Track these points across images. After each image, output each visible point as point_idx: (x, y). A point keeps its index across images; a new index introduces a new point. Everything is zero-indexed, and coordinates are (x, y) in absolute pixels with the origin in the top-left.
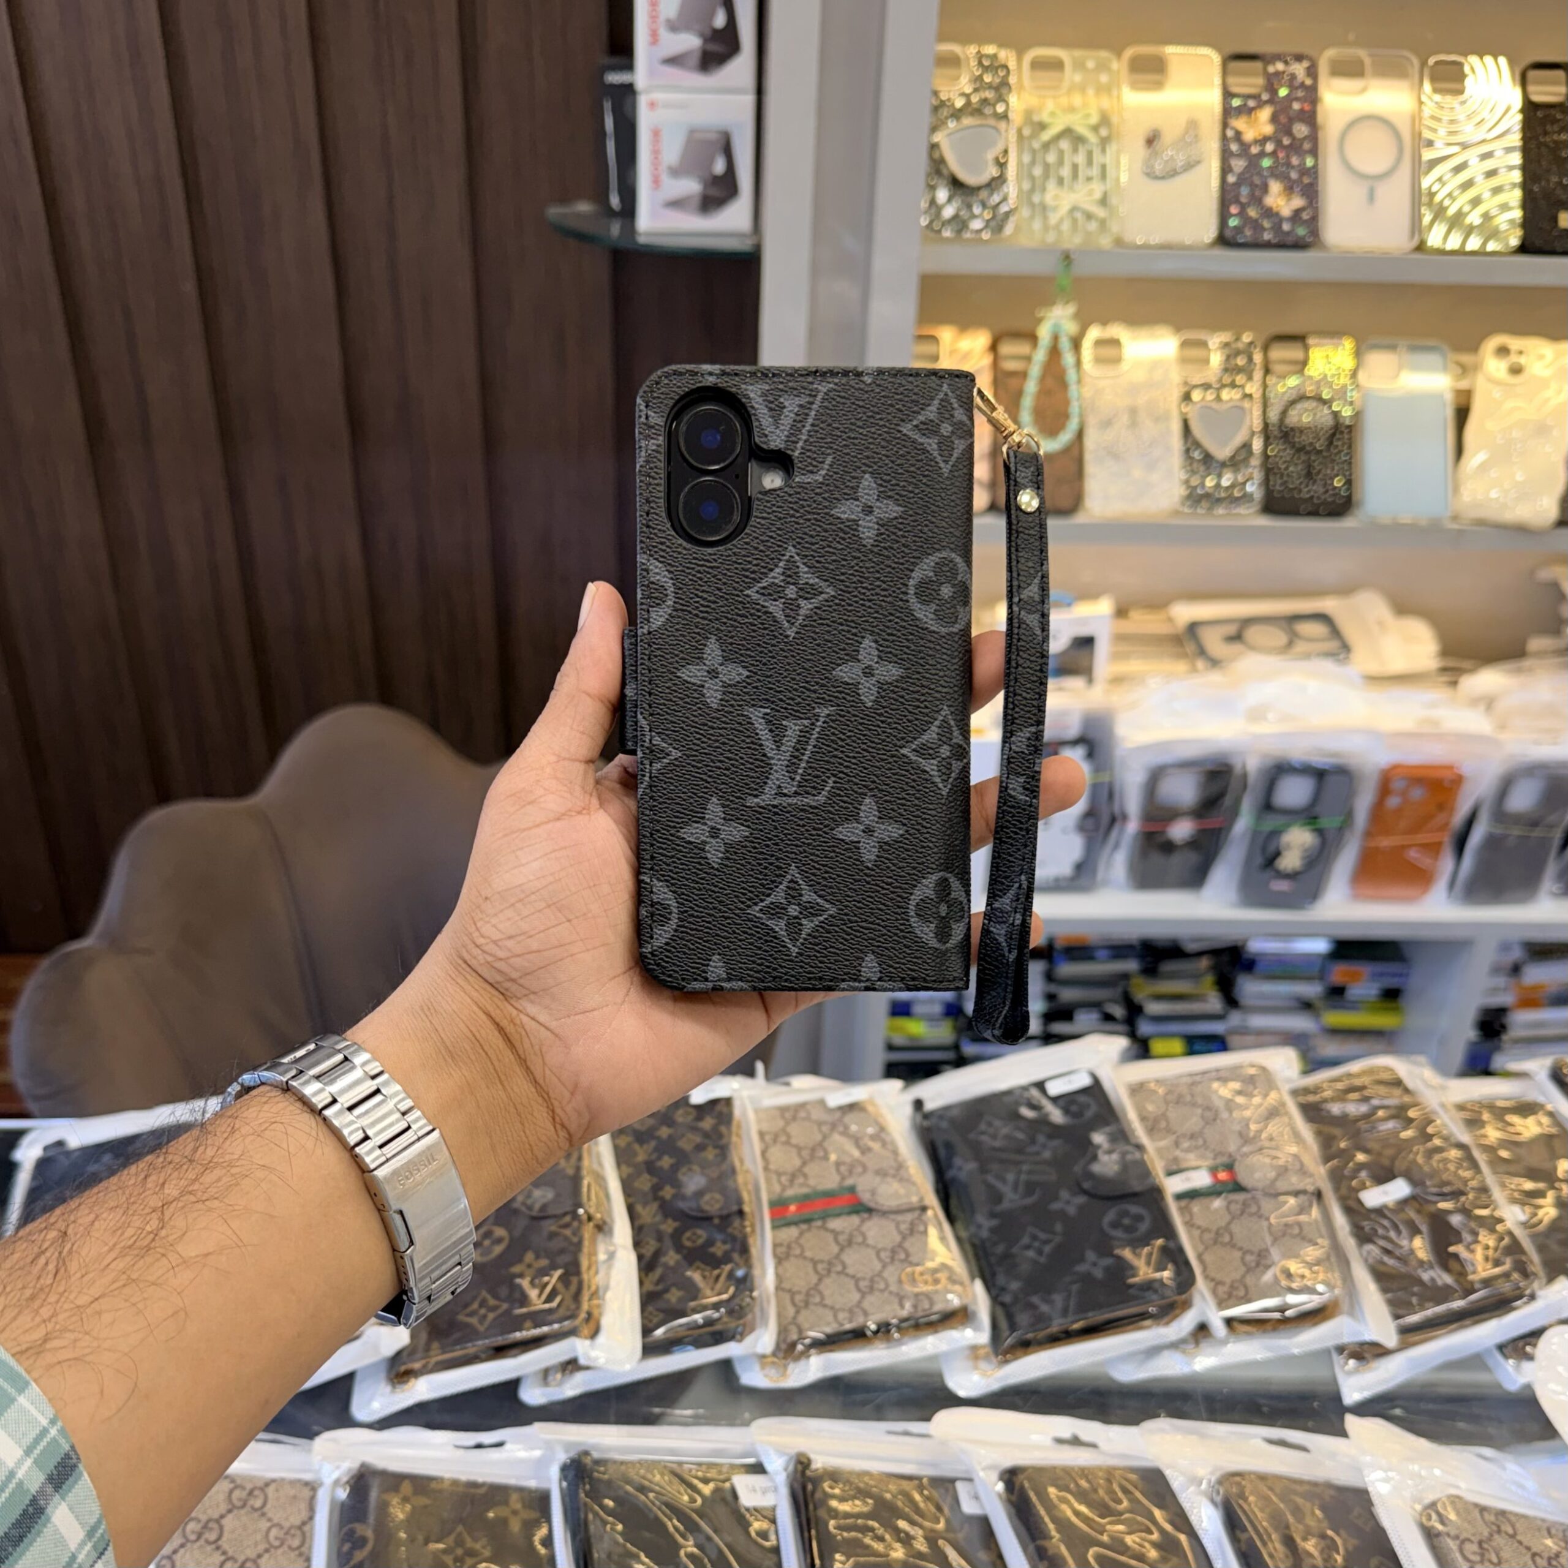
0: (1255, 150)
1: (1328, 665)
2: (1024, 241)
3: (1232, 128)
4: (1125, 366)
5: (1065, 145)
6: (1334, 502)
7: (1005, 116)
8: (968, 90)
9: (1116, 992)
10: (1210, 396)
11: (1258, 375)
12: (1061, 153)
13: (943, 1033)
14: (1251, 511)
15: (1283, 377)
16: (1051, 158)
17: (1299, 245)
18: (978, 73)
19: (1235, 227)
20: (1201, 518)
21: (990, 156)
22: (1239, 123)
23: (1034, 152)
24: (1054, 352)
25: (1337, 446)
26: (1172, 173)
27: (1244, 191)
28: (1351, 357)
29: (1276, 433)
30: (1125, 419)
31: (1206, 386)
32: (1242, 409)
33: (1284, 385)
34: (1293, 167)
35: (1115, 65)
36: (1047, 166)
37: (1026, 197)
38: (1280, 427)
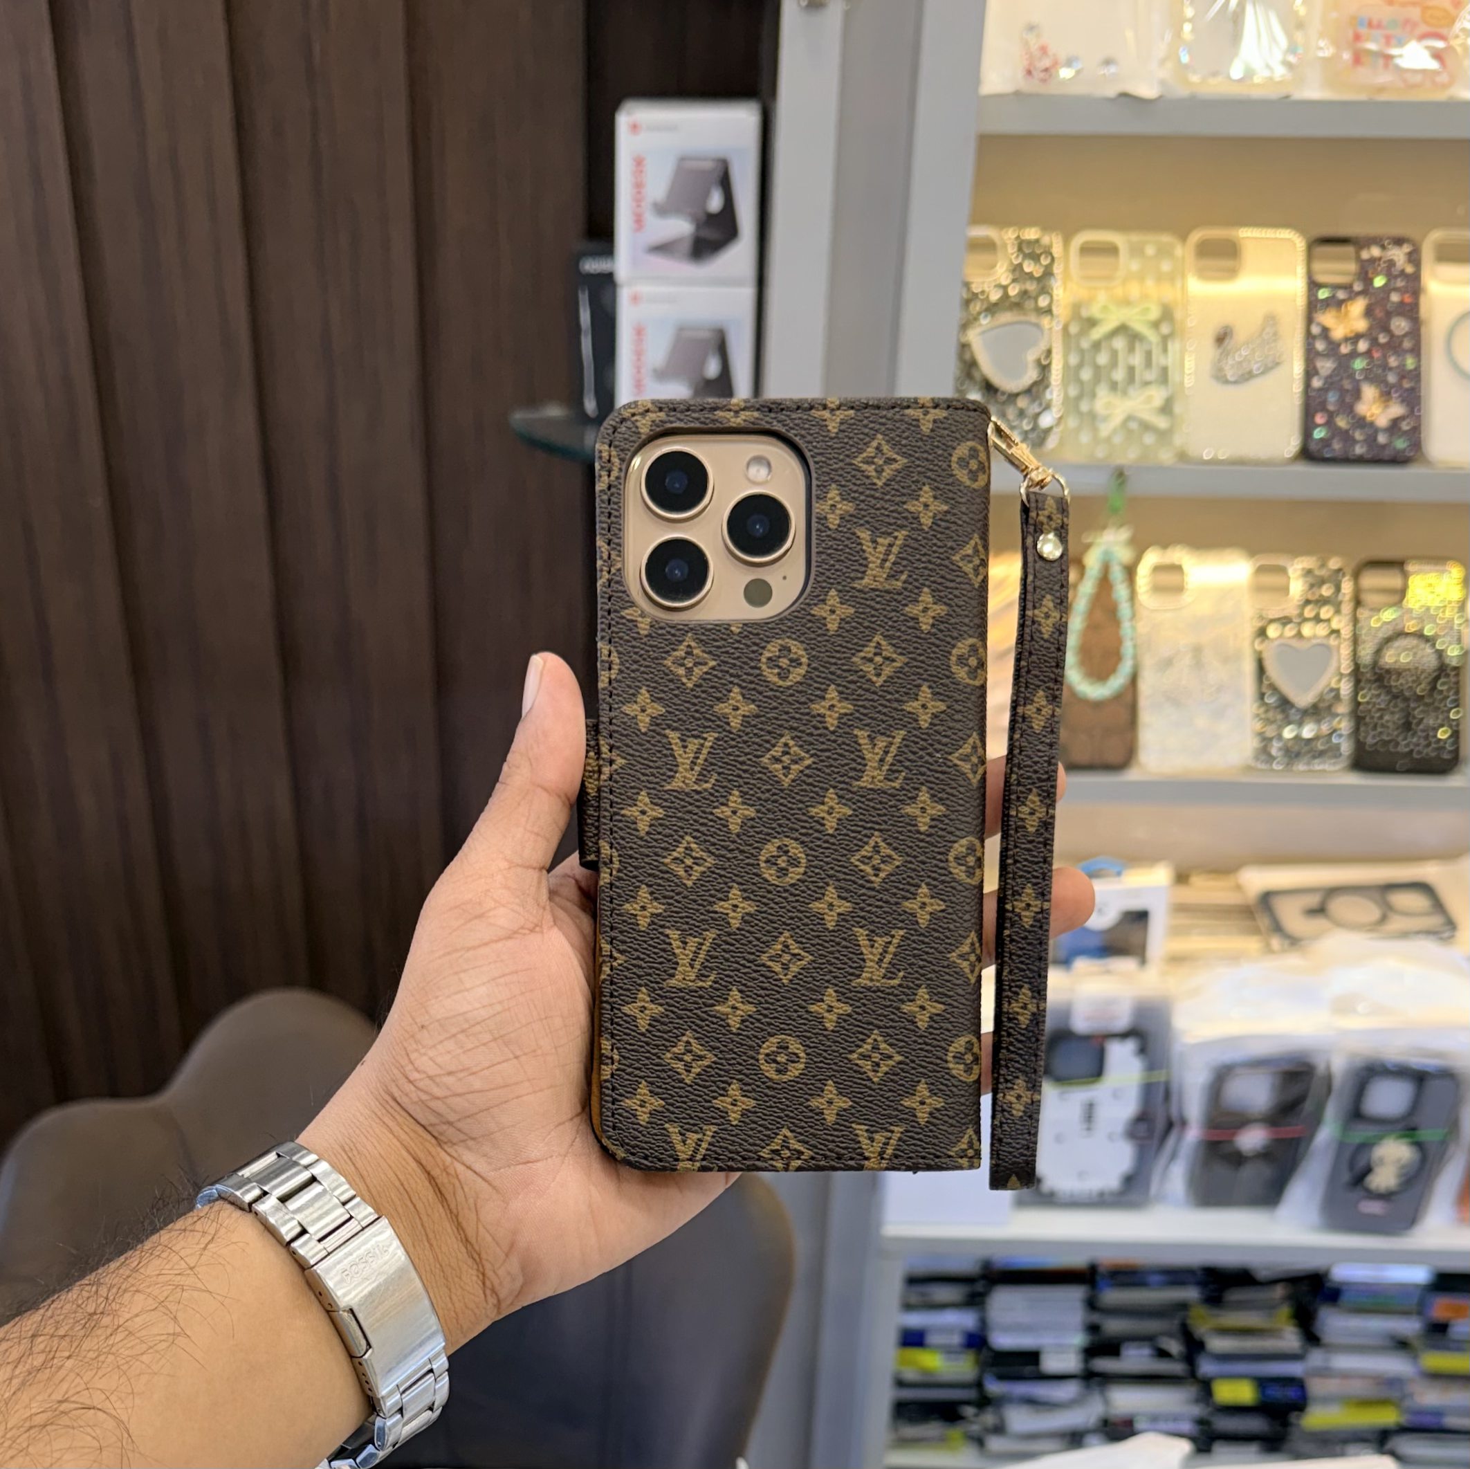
0: (1345, 349)
1: (1429, 946)
2: (1071, 455)
3: (1319, 324)
4: (1187, 598)
5: (1119, 343)
6: (1438, 757)
7: (1048, 311)
8: (1005, 281)
9: (1173, 1324)
10: (1290, 631)
11: (1347, 608)
12: (1114, 354)
13: (963, 1368)
14: (1338, 767)
15: (1377, 610)
16: (1103, 359)
17: (1398, 460)
18: (1016, 262)
19: (1321, 440)
20: (1278, 775)
21: (1031, 356)
22: (1327, 318)
23: (1082, 352)
24: (1105, 582)
25: (1441, 692)
26: (1248, 376)
27: (1332, 398)
28: (1459, 587)
29: (1368, 676)
30: (1187, 660)
31: (1285, 621)
32: (1328, 647)
33: (1379, 620)
34: (1391, 369)
35: (1179, 251)
36: (1097, 368)
37: (1072, 404)
38: (1373, 668)
